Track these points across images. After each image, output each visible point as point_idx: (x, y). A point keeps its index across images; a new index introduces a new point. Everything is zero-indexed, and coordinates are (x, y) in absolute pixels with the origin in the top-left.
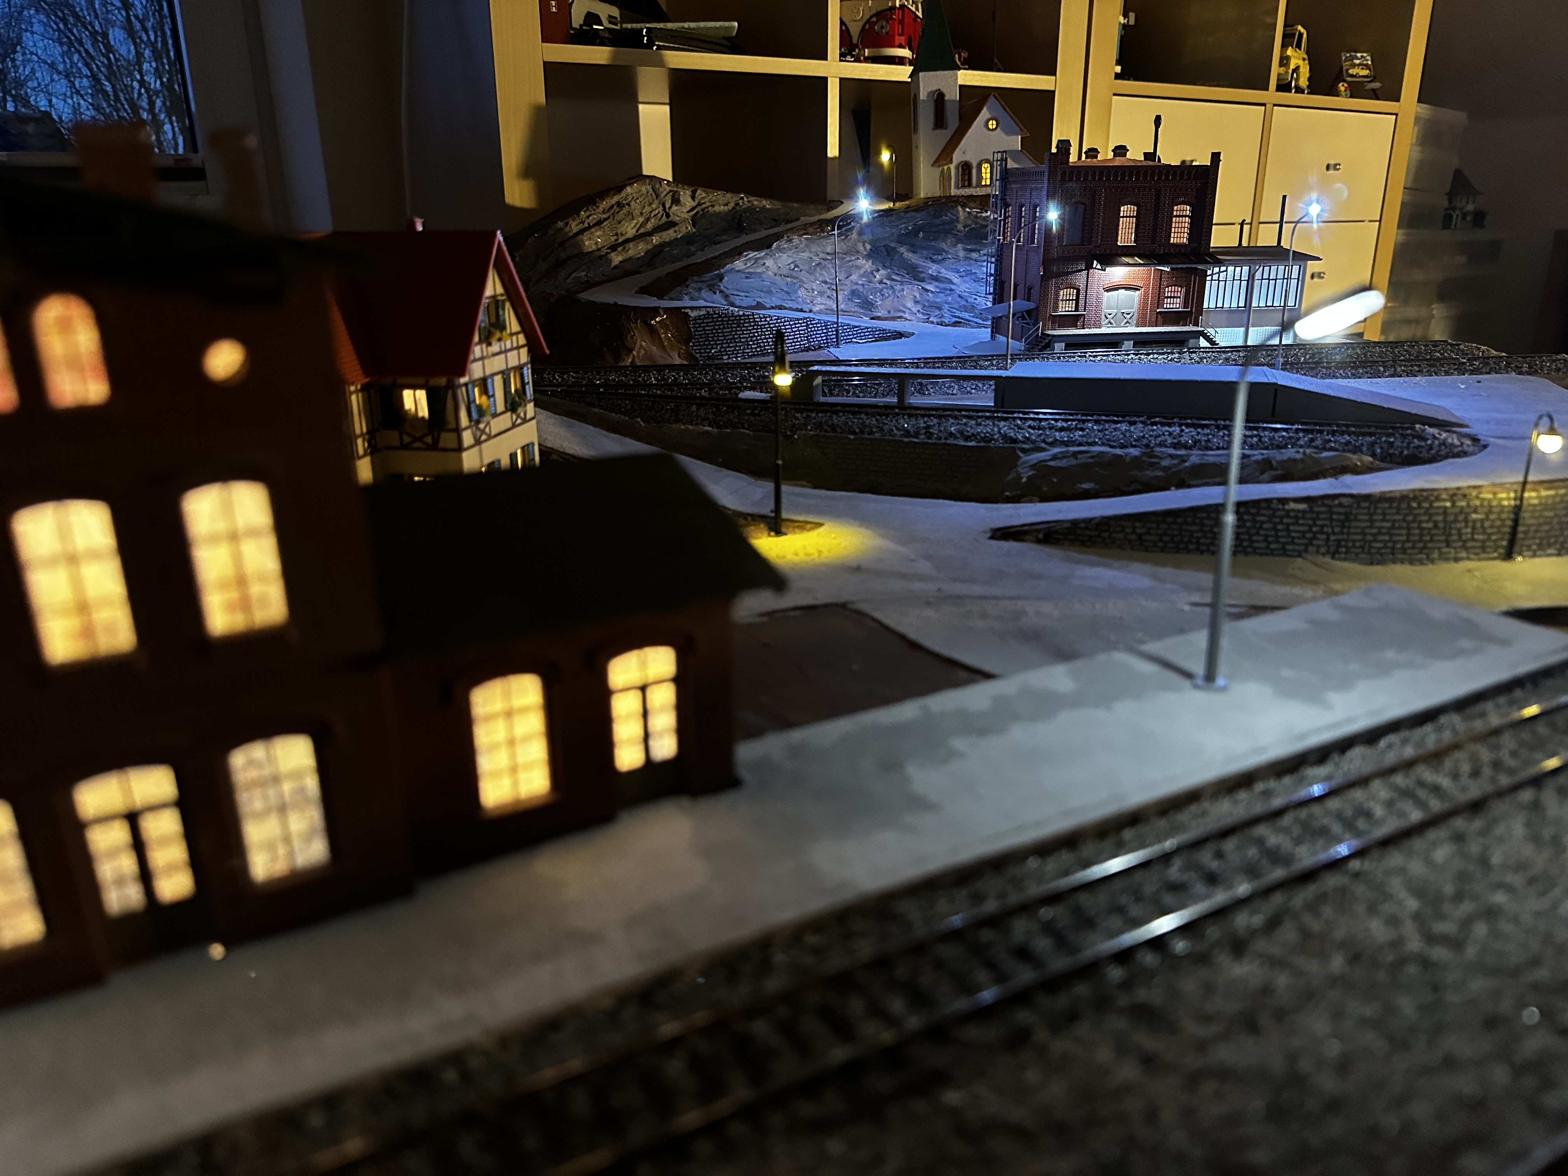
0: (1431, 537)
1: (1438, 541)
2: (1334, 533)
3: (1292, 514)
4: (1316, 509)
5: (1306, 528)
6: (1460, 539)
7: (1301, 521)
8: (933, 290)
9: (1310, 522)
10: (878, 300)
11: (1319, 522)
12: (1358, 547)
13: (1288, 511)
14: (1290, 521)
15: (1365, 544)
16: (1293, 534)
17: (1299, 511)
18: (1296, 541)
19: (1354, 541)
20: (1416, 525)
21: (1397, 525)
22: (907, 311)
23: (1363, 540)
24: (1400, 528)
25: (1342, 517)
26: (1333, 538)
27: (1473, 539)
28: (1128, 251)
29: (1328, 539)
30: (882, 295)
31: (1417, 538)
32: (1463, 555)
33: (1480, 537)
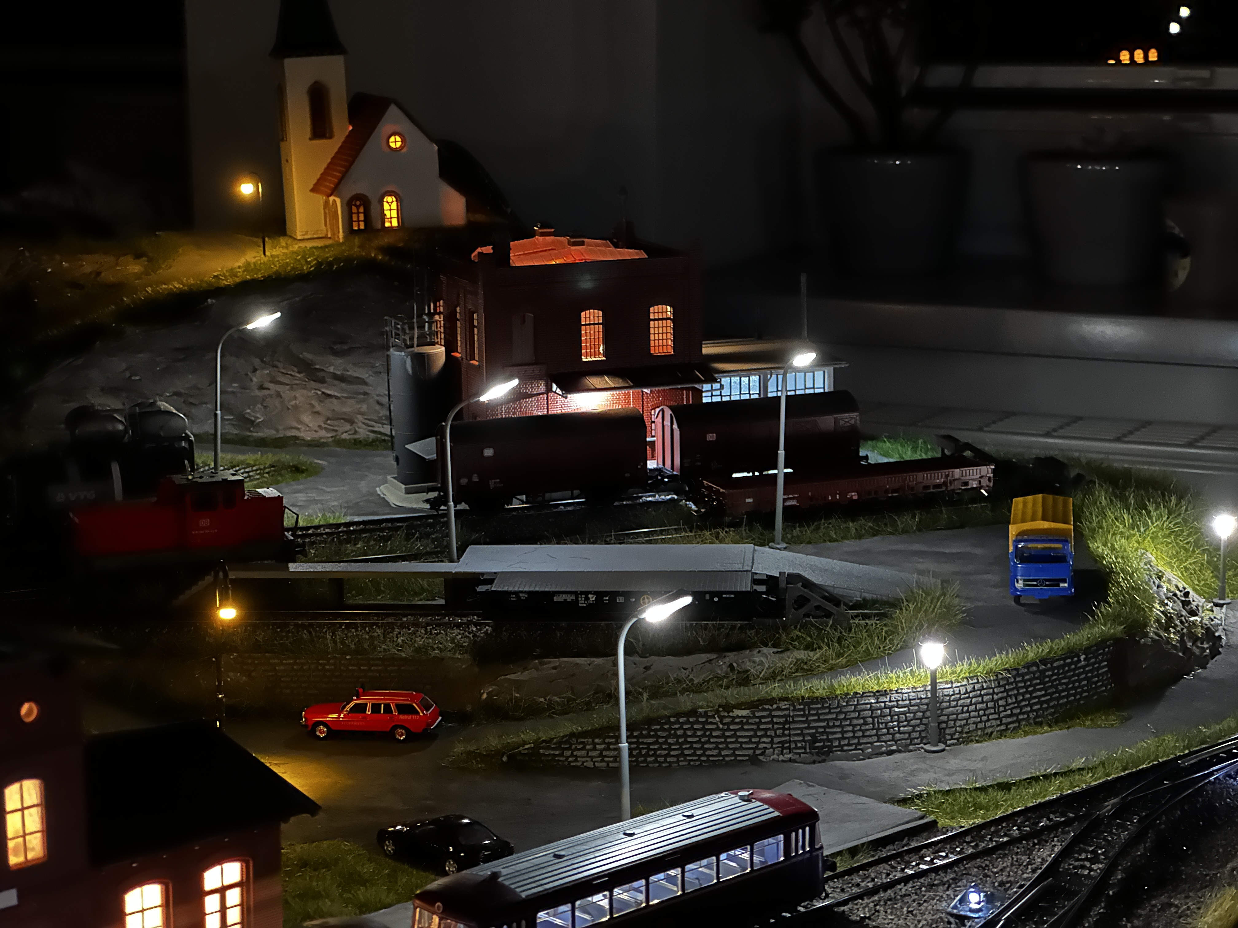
0: (863, 733)
1: (871, 736)
2: (777, 736)
3: (737, 720)
4: (757, 714)
5: (752, 733)
6: (888, 733)
7: (746, 727)
8: (339, 395)
9: (754, 727)
10: (258, 415)
11: (762, 727)
12: (800, 748)
13: (734, 718)
14: (737, 727)
15: (806, 745)
16: (740, 740)
17: (742, 717)
18: (744, 746)
19: (796, 742)
20: (848, 722)
21: (831, 724)
22: (303, 428)
23: (803, 741)
24: (834, 726)
25: (782, 720)
26: (776, 740)
27: (899, 732)
28: (596, 369)
29: (772, 742)
30: (265, 407)
31: (851, 734)
32: (894, 748)
33: (906, 730)
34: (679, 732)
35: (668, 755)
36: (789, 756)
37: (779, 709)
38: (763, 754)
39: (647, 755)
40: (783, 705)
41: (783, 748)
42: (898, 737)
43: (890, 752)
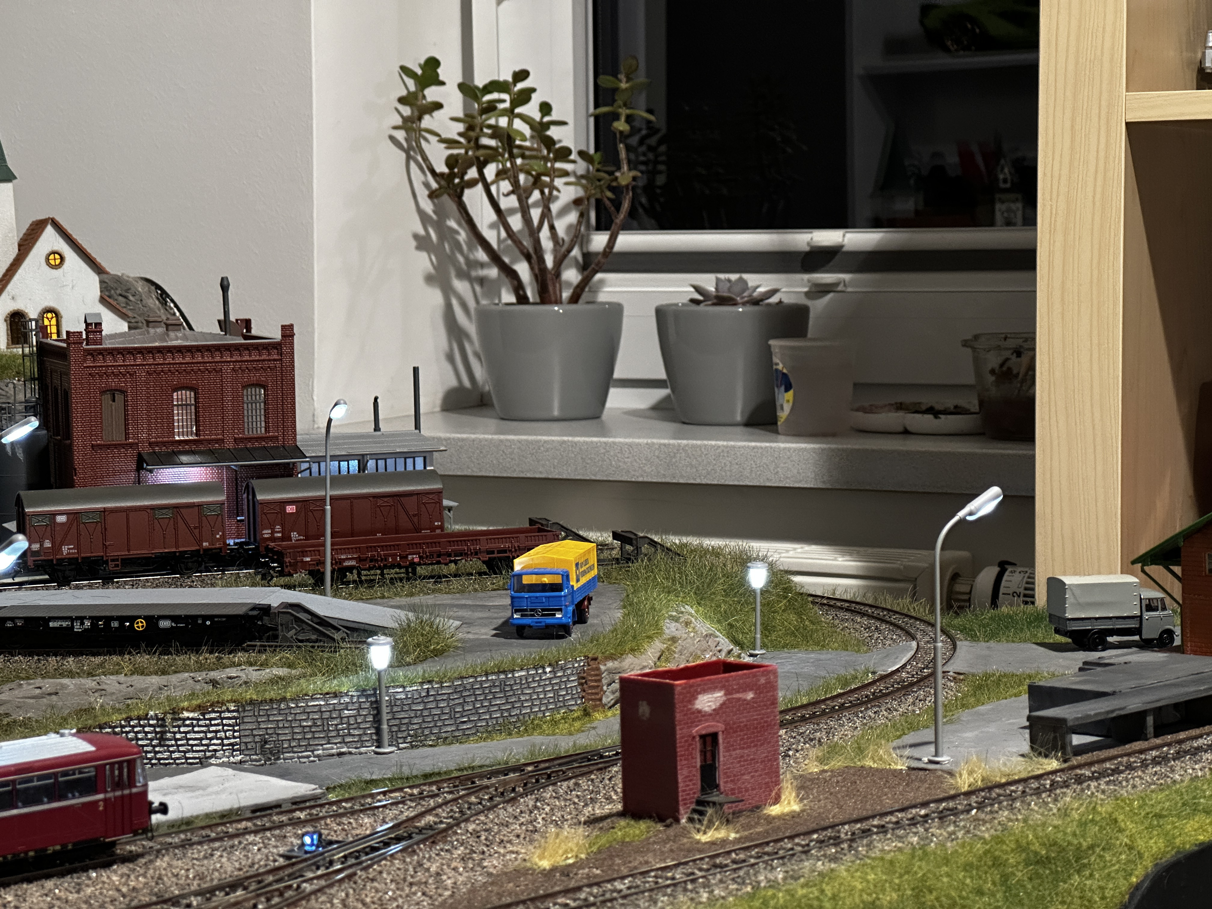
0: (313, 735)
1: (320, 738)
2: (227, 738)
3: (188, 722)
4: (207, 716)
5: (202, 735)
6: (338, 735)
7: (196, 729)
9: (205, 729)
11: (213, 728)
12: (250, 750)
13: (184, 720)
14: (187, 729)
15: (256, 746)
16: (191, 742)
17: (192, 719)
18: (194, 748)
19: (246, 744)
20: (297, 724)
21: (281, 725)
23: (254, 742)
24: (283, 728)
25: (231, 722)
26: (226, 742)
27: (350, 734)
28: (186, 447)
29: (222, 744)
31: (300, 736)
32: (344, 750)
33: (356, 732)
36: (239, 758)
37: (228, 710)
38: (213, 756)
40: (232, 707)
41: (233, 750)
42: (348, 739)
43: (340, 754)
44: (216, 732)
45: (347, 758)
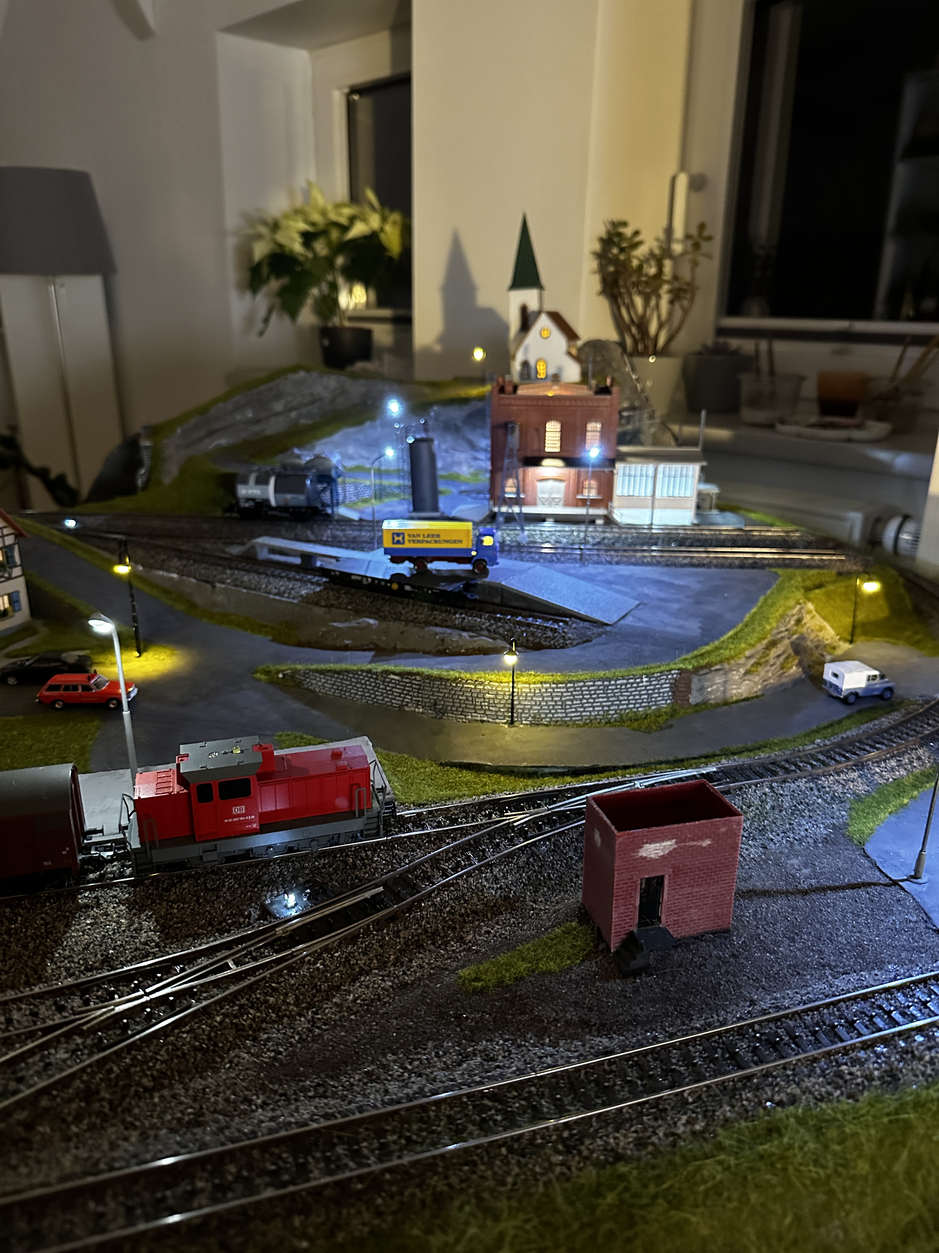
1: (471, 708)
2: (414, 696)
3: (393, 681)
4: (404, 680)
5: (401, 691)
6: (482, 709)
7: (398, 686)
9: (402, 688)
11: (407, 688)
12: (427, 707)
14: (393, 686)
15: (431, 705)
16: (395, 694)
18: (397, 698)
19: (424, 703)
20: (456, 697)
21: (446, 696)
23: (429, 703)
24: (448, 698)
25: (418, 687)
26: (414, 698)
27: (489, 710)
29: (411, 699)
32: (485, 719)
33: (493, 709)
34: (363, 681)
35: (356, 694)
36: (421, 710)
37: (415, 679)
38: (407, 705)
39: (346, 691)
40: (418, 678)
41: (418, 705)
42: (488, 713)
43: (482, 721)
44: (409, 691)
45: (485, 724)
